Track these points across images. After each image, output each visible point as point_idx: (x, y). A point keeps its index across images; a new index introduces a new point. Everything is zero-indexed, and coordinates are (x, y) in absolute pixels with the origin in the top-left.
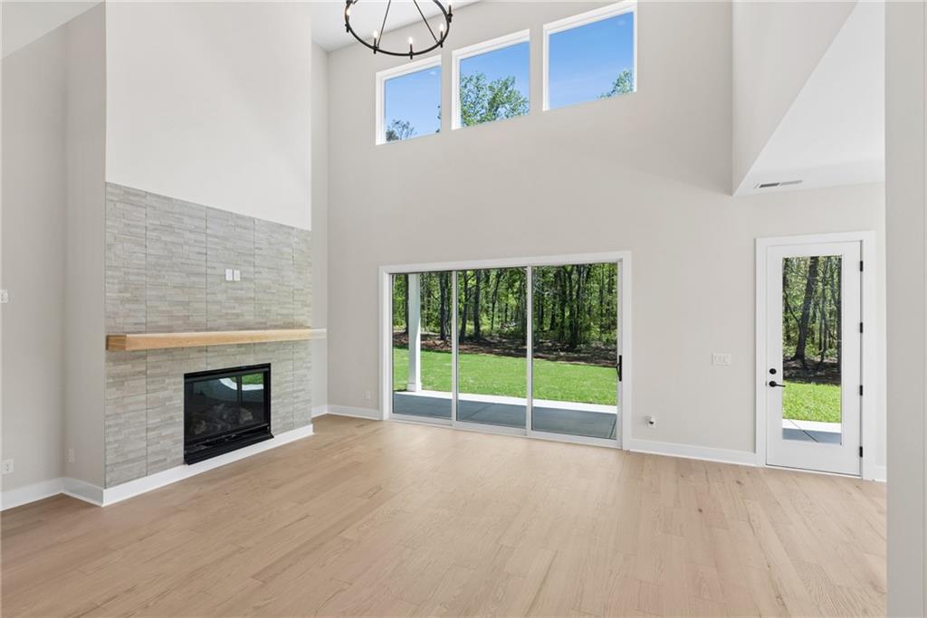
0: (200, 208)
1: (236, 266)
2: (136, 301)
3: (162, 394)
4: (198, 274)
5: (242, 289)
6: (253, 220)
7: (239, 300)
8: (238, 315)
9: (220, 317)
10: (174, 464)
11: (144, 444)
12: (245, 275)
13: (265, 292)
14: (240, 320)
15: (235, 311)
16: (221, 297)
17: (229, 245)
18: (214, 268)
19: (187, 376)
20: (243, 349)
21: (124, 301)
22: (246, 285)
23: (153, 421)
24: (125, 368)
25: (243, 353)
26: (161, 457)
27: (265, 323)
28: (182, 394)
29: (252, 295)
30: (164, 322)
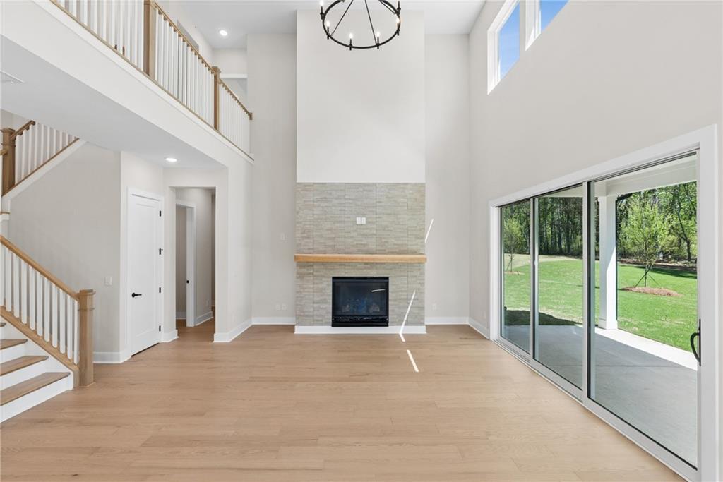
0: (340, 185)
1: (363, 215)
2: (308, 237)
3: (320, 286)
4: (340, 222)
5: (367, 229)
6: (375, 185)
7: (365, 235)
8: (364, 245)
9: (353, 246)
10: (326, 324)
11: (312, 309)
12: (370, 220)
13: (384, 230)
14: (366, 248)
15: (363, 243)
16: (354, 234)
17: (359, 203)
18: (349, 217)
19: (334, 278)
20: (369, 266)
21: (303, 238)
22: (369, 226)
23: (317, 299)
24: (304, 270)
25: (369, 269)
26: (320, 318)
27: (385, 250)
28: (331, 287)
29: (375, 232)
30: (322, 248)
